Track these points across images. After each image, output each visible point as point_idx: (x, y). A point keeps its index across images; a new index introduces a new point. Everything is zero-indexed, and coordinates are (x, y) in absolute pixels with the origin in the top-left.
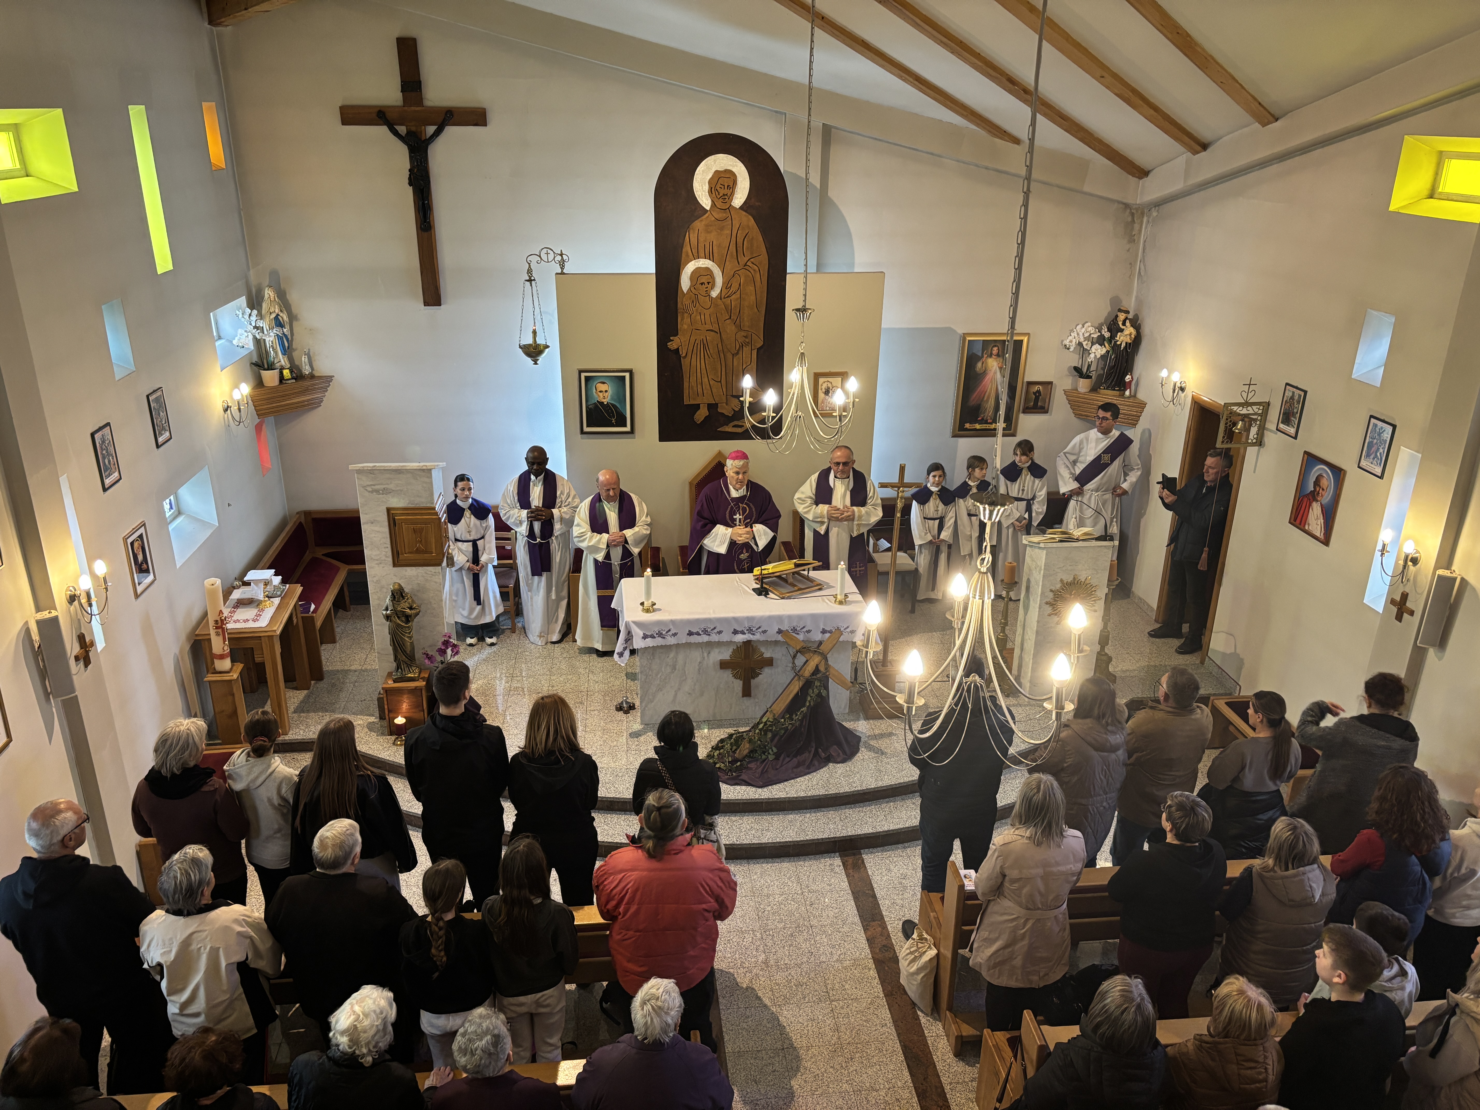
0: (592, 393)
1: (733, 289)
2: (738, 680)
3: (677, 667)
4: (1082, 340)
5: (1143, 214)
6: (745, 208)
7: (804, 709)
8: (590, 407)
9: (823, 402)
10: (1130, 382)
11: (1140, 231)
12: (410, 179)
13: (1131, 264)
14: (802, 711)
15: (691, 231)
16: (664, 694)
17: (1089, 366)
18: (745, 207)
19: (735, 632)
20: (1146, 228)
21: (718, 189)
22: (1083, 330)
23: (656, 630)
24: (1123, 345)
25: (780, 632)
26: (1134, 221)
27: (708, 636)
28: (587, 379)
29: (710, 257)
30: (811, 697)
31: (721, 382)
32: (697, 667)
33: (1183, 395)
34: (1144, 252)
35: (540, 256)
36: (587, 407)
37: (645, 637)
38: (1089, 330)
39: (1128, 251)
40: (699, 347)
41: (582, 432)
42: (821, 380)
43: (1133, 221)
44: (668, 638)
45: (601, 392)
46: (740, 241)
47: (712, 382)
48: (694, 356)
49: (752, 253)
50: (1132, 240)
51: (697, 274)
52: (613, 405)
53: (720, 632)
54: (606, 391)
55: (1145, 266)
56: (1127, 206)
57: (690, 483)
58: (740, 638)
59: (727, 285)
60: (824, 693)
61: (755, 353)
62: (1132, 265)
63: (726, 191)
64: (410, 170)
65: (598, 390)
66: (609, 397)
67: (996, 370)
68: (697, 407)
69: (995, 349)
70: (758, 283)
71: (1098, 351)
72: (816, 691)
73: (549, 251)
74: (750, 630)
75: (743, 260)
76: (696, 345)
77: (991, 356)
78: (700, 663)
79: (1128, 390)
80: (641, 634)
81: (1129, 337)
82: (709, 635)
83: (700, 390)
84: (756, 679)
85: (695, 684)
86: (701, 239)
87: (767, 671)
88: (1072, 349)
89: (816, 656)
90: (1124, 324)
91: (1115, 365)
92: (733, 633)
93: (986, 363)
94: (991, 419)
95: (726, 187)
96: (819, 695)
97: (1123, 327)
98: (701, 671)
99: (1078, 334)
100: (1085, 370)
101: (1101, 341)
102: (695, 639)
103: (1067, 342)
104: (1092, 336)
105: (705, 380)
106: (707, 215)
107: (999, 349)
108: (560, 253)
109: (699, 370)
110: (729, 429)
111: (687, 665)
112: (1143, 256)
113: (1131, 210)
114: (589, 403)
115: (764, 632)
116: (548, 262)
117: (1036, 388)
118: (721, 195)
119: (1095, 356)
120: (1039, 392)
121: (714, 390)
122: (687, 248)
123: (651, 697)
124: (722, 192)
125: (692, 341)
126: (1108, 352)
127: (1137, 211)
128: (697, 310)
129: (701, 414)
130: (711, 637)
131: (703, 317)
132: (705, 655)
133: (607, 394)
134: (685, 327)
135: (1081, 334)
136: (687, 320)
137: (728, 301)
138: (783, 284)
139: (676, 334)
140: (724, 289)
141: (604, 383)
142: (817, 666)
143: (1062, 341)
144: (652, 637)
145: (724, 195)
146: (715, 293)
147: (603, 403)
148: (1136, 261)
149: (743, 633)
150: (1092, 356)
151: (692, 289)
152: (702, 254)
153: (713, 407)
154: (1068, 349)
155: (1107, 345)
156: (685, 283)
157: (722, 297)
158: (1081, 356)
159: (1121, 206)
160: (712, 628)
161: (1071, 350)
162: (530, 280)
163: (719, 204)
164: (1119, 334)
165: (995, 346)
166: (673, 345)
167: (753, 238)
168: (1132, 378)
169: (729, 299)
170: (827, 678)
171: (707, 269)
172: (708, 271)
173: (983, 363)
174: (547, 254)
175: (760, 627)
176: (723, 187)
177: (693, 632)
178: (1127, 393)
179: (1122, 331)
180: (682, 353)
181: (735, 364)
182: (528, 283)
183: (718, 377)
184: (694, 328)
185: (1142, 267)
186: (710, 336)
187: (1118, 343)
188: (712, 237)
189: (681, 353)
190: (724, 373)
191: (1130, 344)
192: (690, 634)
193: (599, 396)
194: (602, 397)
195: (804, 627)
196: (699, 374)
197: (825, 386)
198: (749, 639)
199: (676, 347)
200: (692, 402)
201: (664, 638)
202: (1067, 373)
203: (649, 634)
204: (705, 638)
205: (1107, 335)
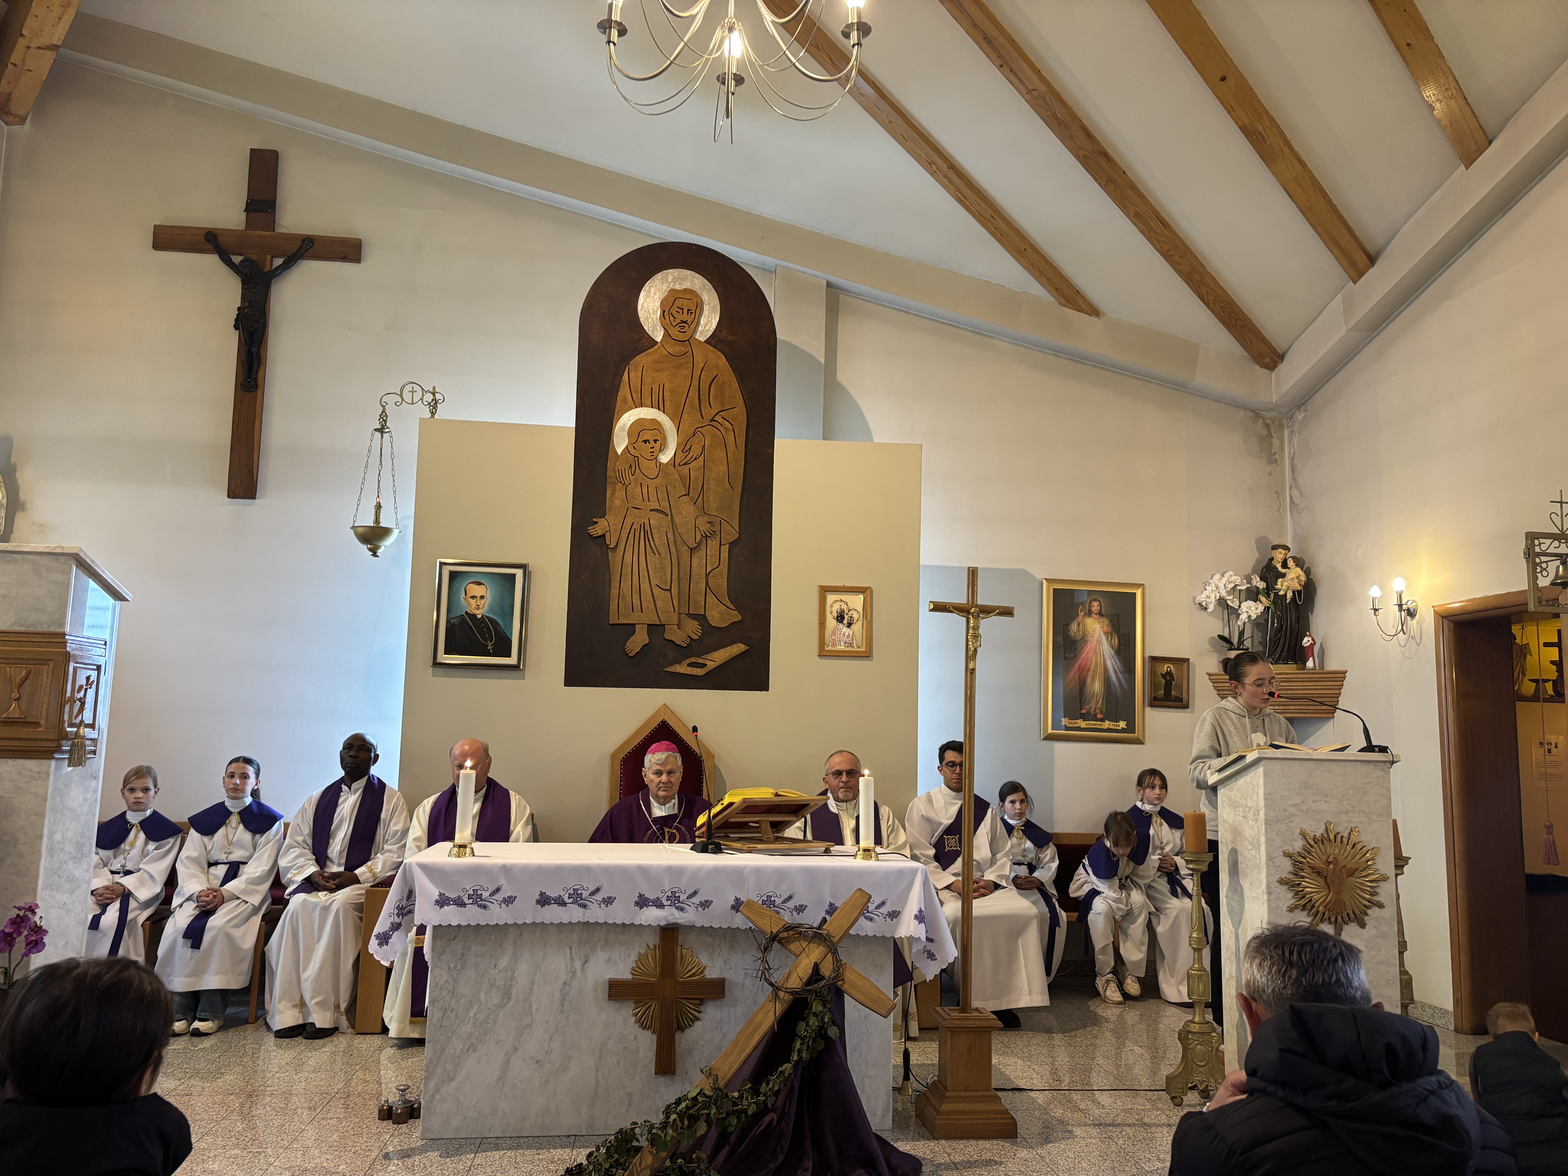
0: (459, 598)
1: (694, 452)
2: (648, 1033)
3: (514, 994)
4: (1224, 593)
5: (1281, 427)
6: (713, 342)
7: (787, 1068)
8: (453, 621)
9: (834, 633)
10: (1312, 645)
11: (1282, 449)
12: (237, 320)
13: (1277, 492)
14: (781, 1072)
15: (632, 368)
16: (479, 1061)
17: (1241, 634)
18: (714, 340)
19: (642, 902)
20: (1290, 441)
21: (674, 313)
22: (1224, 580)
23: (469, 887)
24: (1289, 595)
25: (737, 906)
26: (1270, 433)
27: (581, 910)
28: (453, 576)
29: (660, 405)
30: (802, 1039)
31: (670, 590)
32: (558, 995)
33: (1415, 621)
34: (1293, 471)
35: (401, 396)
36: (448, 622)
37: (442, 901)
38: (1233, 578)
39: (1270, 474)
40: (637, 534)
41: (436, 664)
42: (831, 598)
43: (1270, 435)
44: (494, 908)
45: (473, 597)
46: (704, 386)
47: (656, 591)
48: (629, 549)
49: (722, 404)
50: (1272, 459)
51: (638, 429)
52: (492, 621)
53: (608, 901)
54: (482, 597)
55: (1299, 489)
56: (1256, 414)
57: (613, 756)
58: (652, 916)
59: (684, 447)
60: (833, 1032)
61: (725, 549)
62: (1279, 494)
63: (685, 317)
64: (239, 309)
65: (469, 595)
66: (486, 607)
67: (1100, 636)
68: (631, 628)
69: (1095, 604)
70: (731, 448)
71: (1251, 610)
72: (813, 1022)
73: (416, 388)
74: (674, 900)
75: (709, 413)
76: (633, 531)
77: (1090, 613)
78: (565, 983)
79: (1311, 659)
80: (435, 894)
81: (1296, 580)
82: (585, 906)
83: (636, 601)
84: (688, 1032)
85: (551, 1039)
86: (647, 380)
87: (711, 1012)
88: (1211, 608)
89: (813, 946)
90: (1285, 565)
91: (1282, 627)
92: (637, 904)
93: (1084, 625)
94: (1102, 713)
95: (685, 311)
96: (821, 1032)
97: (1283, 571)
98: (566, 1003)
99: (1217, 587)
100: (1235, 641)
101: (1253, 595)
102: (553, 914)
103: (1202, 598)
104: (1238, 588)
105: (645, 586)
106: (656, 347)
107: (1100, 605)
108: (431, 390)
109: (635, 571)
110: (682, 669)
111: (536, 988)
112: (1294, 479)
113: (1264, 419)
114: (452, 616)
115: (705, 904)
116: (413, 404)
117: (1165, 668)
118: (678, 321)
119: (1249, 617)
120: (1169, 673)
121: (659, 604)
122: (624, 392)
123: (449, 1067)
124: (679, 318)
125: (627, 525)
126: (1267, 609)
127: (1273, 422)
128: (636, 480)
129: (638, 641)
130: (588, 913)
131: (645, 490)
132: (578, 964)
133: (483, 601)
134: (617, 503)
135: (1221, 586)
136: (620, 493)
137: (685, 470)
138: (770, 451)
139: (603, 516)
140: (679, 452)
141: (479, 584)
142: (816, 967)
143: (1194, 598)
144: (460, 903)
145: (683, 322)
146: (665, 458)
147: (475, 615)
148: (1283, 488)
149: (659, 905)
150: (1244, 617)
151: (631, 449)
152: (647, 399)
153: (655, 629)
154: (1206, 609)
155: (1263, 599)
156: (620, 443)
157: (677, 464)
158: (1226, 622)
159: (1250, 413)
160: (591, 889)
161: (1209, 610)
162: (381, 430)
163: (674, 332)
164: (1280, 580)
165: (1095, 600)
166: (597, 530)
167: (724, 383)
168: (1313, 639)
169: (687, 467)
170: (839, 994)
171: (654, 421)
172: (656, 425)
173: (1079, 625)
174: (413, 392)
175: (695, 893)
176: (681, 311)
177: (548, 898)
178: (1310, 664)
179: (1283, 576)
180: (611, 541)
181: (694, 564)
182: (378, 434)
183: (666, 583)
184: (631, 505)
185: (1295, 493)
186: (655, 520)
187: (1281, 593)
188: (664, 377)
189: (608, 542)
190: (675, 577)
191: (1299, 592)
192: (544, 901)
193: (469, 603)
194: (474, 606)
195: (790, 898)
196: (635, 577)
197: (836, 607)
198: (672, 920)
199: (600, 533)
200: (623, 620)
201: (485, 907)
202: (1209, 647)
203: (452, 895)
204: (573, 914)
205: (1262, 585)
